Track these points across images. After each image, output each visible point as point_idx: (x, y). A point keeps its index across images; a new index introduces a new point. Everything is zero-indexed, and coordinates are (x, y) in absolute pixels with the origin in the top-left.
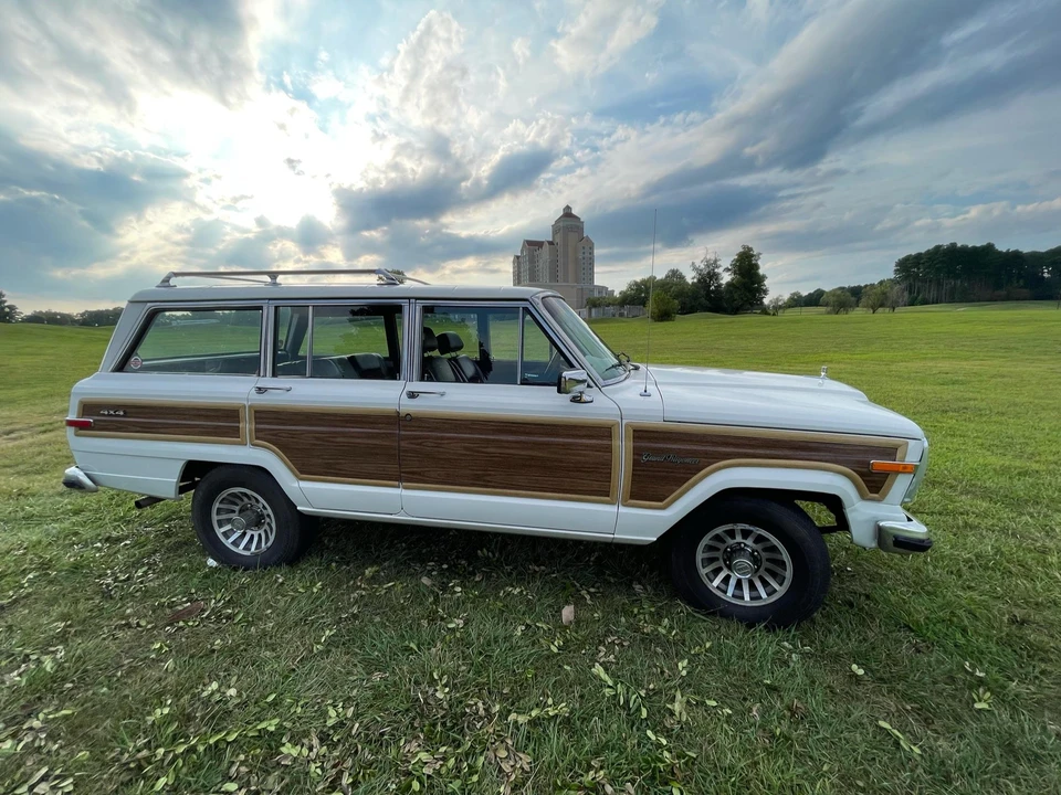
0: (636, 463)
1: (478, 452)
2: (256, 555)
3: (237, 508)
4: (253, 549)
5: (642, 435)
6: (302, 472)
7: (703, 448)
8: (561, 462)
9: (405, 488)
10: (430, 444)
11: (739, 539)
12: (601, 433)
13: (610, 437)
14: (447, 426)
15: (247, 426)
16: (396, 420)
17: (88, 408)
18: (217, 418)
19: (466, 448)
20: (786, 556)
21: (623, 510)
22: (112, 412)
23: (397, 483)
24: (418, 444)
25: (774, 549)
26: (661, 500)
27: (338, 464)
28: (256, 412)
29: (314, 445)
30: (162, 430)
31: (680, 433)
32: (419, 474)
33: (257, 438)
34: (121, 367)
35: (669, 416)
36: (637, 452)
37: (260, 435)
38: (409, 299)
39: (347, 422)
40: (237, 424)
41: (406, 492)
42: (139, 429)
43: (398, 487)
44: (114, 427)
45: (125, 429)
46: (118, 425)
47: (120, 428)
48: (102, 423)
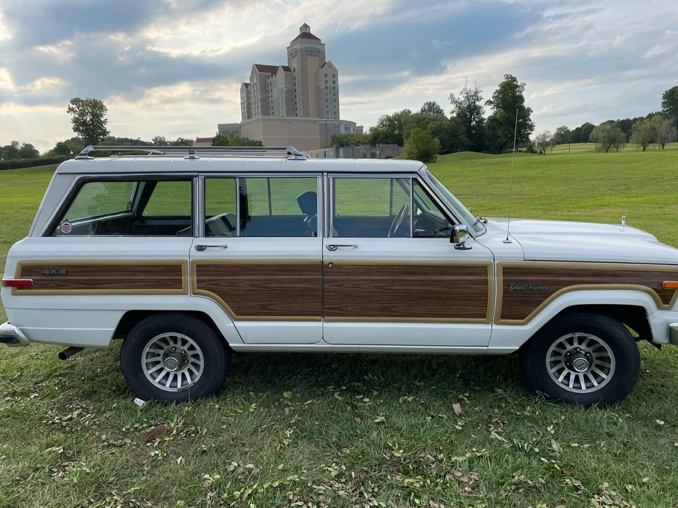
0: (505, 292)
1: (387, 289)
2: (183, 391)
3: (162, 352)
4: (179, 385)
5: (510, 271)
6: (237, 314)
7: (553, 279)
8: (450, 294)
9: (326, 321)
10: (347, 285)
11: (576, 345)
12: (480, 270)
13: (486, 273)
14: (361, 271)
15: (189, 278)
16: (320, 268)
17: (26, 269)
18: (160, 273)
19: (376, 287)
20: (610, 354)
21: (495, 327)
22: (53, 272)
23: (319, 318)
24: (338, 286)
25: (602, 349)
26: (522, 318)
27: (272, 305)
28: (197, 266)
29: (251, 290)
30: (103, 286)
31: (534, 268)
32: (339, 309)
33: (198, 288)
34: (51, 232)
35: (528, 256)
36: (506, 284)
37: (202, 285)
38: (322, 172)
39: (279, 271)
40: (179, 277)
41: (327, 325)
42: (81, 286)
43: (320, 321)
44: (55, 285)
45: (66, 287)
46: (60, 283)
47: (61, 286)
48: (42, 282)
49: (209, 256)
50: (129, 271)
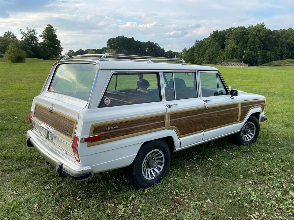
0: (241, 111)
5: (243, 104)
6: (181, 135)
7: (249, 106)
10: (211, 116)
12: (237, 105)
15: (167, 121)
16: (204, 110)
17: (97, 129)
18: (157, 120)
19: (218, 115)
22: (112, 128)
23: (203, 130)
24: (209, 117)
25: (253, 126)
26: (243, 120)
28: (170, 115)
31: (246, 103)
32: (209, 125)
33: (171, 125)
35: (245, 99)
37: (172, 123)
38: (197, 70)
39: (194, 113)
40: (164, 121)
41: (205, 133)
42: (125, 133)
43: (203, 132)
44: (112, 135)
45: (118, 135)
46: (114, 134)
47: (115, 135)
48: (105, 135)
49: (173, 109)
50: (145, 121)
